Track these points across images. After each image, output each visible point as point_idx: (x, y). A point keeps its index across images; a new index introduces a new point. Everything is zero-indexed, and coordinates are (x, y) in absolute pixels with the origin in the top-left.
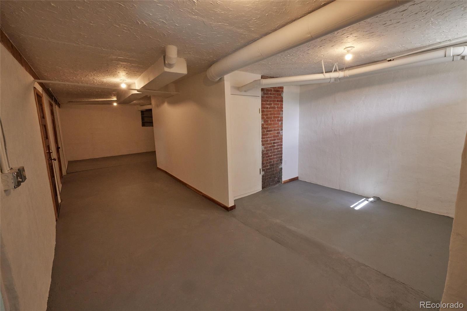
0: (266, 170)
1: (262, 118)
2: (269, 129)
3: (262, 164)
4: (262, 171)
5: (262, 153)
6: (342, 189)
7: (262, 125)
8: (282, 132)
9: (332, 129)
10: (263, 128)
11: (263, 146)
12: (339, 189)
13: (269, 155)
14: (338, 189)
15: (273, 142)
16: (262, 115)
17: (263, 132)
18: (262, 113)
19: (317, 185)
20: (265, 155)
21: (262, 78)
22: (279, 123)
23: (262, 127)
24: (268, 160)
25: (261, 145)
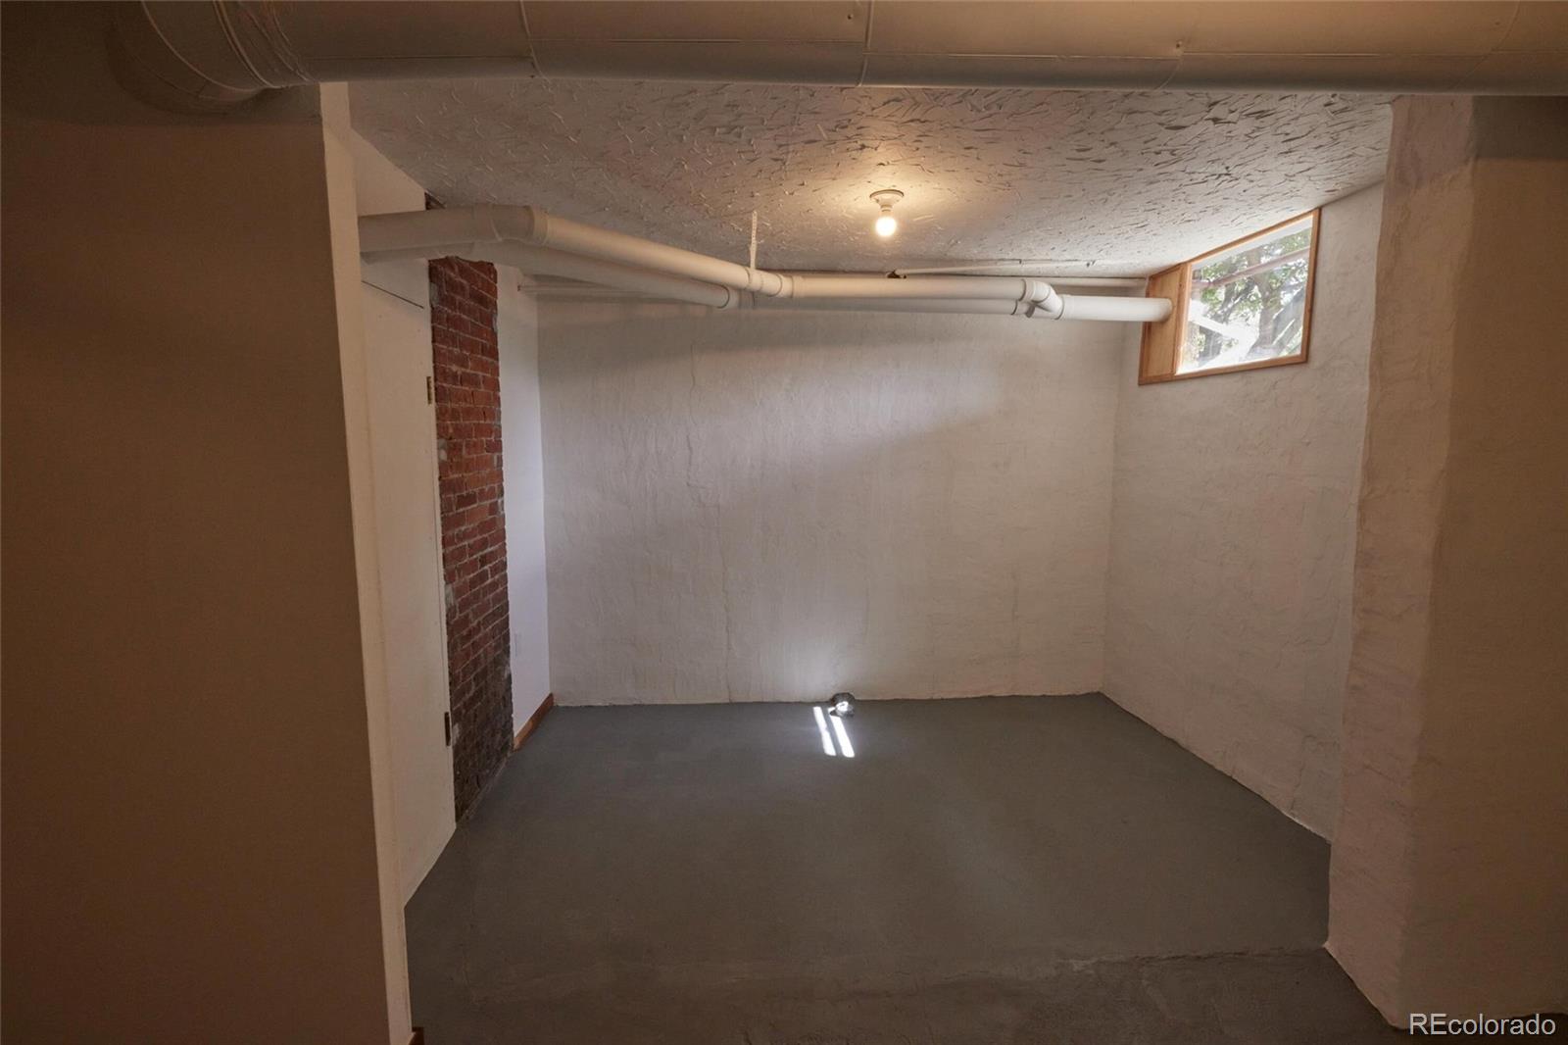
0: (464, 711)
1: (441, 432)
2: (464, 493)
3: (450, 683)
4: (454, 724)
5: (448, 623)
6: (739, 698)
7: (444, 468)
8: (503, 502)
9: (688, 485)
10: (446, 486)
11: (450, 587)
12: (728, 701)
13: (471, 625)
14: (723, 698)
15: (481, 553)
16: (440, 415)
17: (446, 508)
18: (437, 401)
19: (641, 706)
20: (457, 629)
21: (427, 208)
22: (492, 458)
23: (440, 478)
24: (468, 655)
25: (443, 582)
